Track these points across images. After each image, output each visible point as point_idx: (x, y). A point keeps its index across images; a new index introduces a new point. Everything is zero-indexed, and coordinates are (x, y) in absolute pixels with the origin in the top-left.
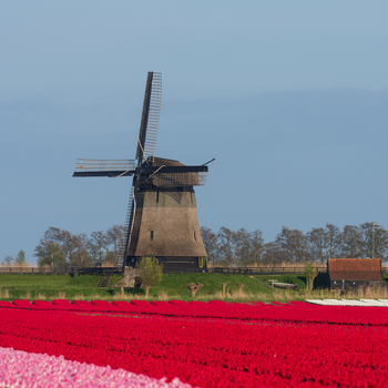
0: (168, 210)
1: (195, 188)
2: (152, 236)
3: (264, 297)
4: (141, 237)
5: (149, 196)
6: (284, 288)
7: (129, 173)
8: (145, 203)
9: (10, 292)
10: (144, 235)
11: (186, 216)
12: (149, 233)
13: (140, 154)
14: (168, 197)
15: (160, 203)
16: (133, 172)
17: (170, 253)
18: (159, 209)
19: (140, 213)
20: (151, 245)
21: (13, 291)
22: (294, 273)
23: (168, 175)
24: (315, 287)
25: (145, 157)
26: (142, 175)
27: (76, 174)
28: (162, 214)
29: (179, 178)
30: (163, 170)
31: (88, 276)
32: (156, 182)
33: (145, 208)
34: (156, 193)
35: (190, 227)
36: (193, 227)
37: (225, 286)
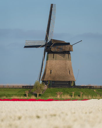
0: (58, 61)
2: (51, 72)
5: (51, 55)
8: (49, 59)
10: (48, 72)
11: (66, 64)
12: (50, 71)
13: (47, 38)
14: (58, 56)
15: (54, 59)
16: (44, 46)
17: (58, 80)
18: (54, 61)
20: (50, 76)
23: (59, 47)
26: (47, 47)
28: (55, 63)
32: (53, 49)
33: (48, 61)
34: (53, 54)
35: (67, 68)
36: (69, 69)
37: (73, 93)
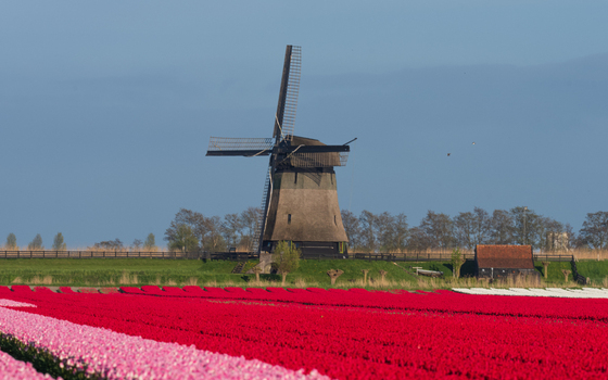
0: (306, 192)
1: (335, 168)
2: (289, 220)
3: (407, 285)
4: (278, 221)
5: (287, 177)
6: (430, 275)
7: (266, 153)
8: (283, 185)
9: (139, 278)
10: (281, 218)
11: (326, 199)
12: (286, 217)
13: (277, 132)
14: (307, 179)
15: (298, 185)
16: (270, 151)
17: (308, 238)
18: (298, 191)
19: (277, 195)
20: (288, 229)
21: (142, 276)
22: (440, 260)
23: (308, 155)
24: (462, 275)
25: (283, 135)
26: (280, 154)
27: (210, 153)
28: (300, 197)
29: (319, 158)
30: (302, 150)
31: (221, 262)
32: (295, 162)
33: (282, 190)
34: (294, 174)
35: (330, 210)
36: (333, 210)
37: (366, 272)
